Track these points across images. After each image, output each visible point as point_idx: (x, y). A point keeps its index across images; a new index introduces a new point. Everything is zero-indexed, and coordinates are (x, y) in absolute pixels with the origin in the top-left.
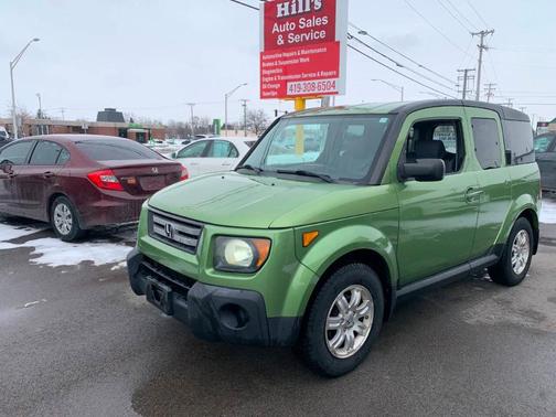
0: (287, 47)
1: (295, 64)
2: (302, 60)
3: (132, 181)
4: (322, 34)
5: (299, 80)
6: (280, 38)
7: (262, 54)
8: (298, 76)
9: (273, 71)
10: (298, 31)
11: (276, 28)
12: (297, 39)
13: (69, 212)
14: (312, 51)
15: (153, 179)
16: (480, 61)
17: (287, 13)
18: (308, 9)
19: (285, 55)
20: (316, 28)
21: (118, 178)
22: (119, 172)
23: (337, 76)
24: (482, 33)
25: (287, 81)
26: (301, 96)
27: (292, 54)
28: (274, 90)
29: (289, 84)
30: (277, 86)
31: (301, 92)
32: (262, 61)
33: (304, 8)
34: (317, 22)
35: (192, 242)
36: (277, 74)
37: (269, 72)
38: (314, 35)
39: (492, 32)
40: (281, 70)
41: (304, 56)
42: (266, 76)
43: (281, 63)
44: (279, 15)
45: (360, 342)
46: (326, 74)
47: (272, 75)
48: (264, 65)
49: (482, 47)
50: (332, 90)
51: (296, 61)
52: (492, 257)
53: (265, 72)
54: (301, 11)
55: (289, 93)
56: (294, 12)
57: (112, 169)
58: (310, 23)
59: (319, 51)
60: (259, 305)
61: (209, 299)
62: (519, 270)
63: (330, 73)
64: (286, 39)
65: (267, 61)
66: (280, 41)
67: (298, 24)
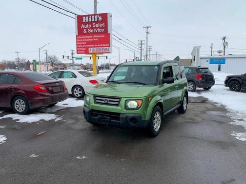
0: (88, 34)
1: (91, 41)
2: (94, 39)
3: (50, 89)
4: (103, 30)
5: (94, 47)
6: (85, 30)
7: (77, 36)
8: (93, 46)
9: (82, 43)
10: (92, 28)
11: (83, 26)
12: (92, 31)
13: (23, 102)
14: (99, 36)
15: (57, 87)
16: (147, 38)
17: (87, 21)
18: (96, 20)
19: (87, 37)
20: (100, 28)
21: (46, 87)
22: (46, 85)
23: (109, 46)
24: (147, 27)
25: (89, 47)
26: (94, 53)
27: (90, 37)
28: (83, 50)
29: (89, 49)
30: (84, 49)
31: (95, 52)
32: (77, 39)
33: (95, 19)
34: (101, 25)
35: (117, 103)
36: (84, 44)
37: (80, 43)
38: (99, 30)
39: (151, 27)
40: (86, 43)
41: (96, 38)
42: (79, 45)
43: (85, 40)
44: (84, 21)
45: (159, 127)
46: (105, 45)
47: (82, 45)
48: (78, 40)
49: (147, 32)
50: (107, 51)
51: (92, 40)
52: (179, 105)
53: (78, 43)
54: (93, 20)
55: (89, 52)
56: (90, 21)
57: (43, 84)
58: (97, 26)
59: (101, 36)
60: (140, 117)
61: (127, 117)
62: (185, 109)
63: (107, 45)
64: (87, 30)
65: (79, 39)
66: (85, 31)
67: (92, 25)
